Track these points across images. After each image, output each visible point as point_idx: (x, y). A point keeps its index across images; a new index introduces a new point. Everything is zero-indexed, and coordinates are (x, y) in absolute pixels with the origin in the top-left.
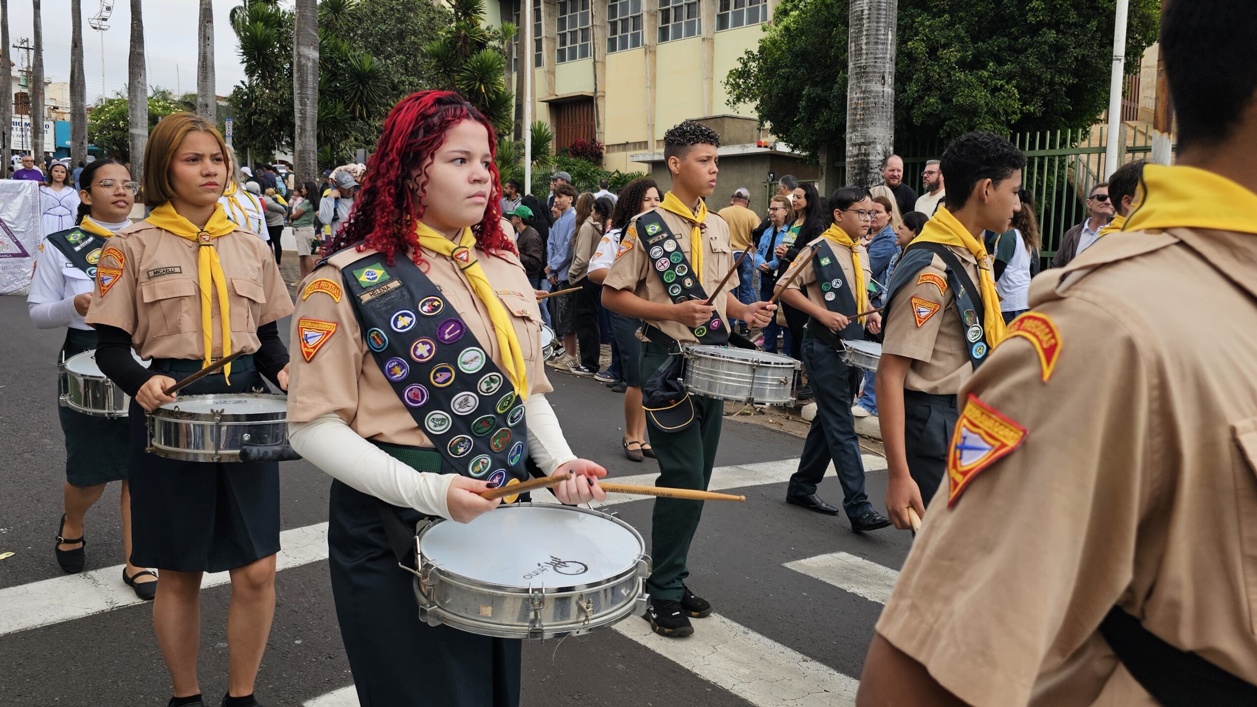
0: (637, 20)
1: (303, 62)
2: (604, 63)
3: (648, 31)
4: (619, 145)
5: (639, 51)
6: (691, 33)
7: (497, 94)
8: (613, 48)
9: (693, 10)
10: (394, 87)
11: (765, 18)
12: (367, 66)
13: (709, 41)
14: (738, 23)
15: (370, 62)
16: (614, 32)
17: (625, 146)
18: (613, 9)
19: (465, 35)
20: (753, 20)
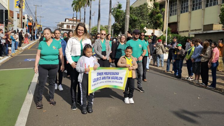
0: (187, 7)
1: (127, 18)
2: (180, 16)
3: (189, 9)
4: (182, 31)
5: (188, 13)
6: (199, 8)
7: (161, 22)
8: (182, 12)
9: (200, 4)
10: (140, 22)
11: (217, 4)
12: (135, 19)
13: (204, 10)
14: (211, 5)
15: (136, 18)
16: (182, 9)
17: (183, 32)
18: (182, 5)
19: (155, 11)
20: (214, 4)
